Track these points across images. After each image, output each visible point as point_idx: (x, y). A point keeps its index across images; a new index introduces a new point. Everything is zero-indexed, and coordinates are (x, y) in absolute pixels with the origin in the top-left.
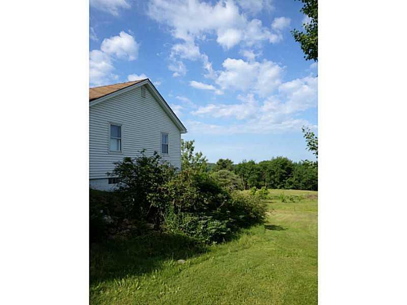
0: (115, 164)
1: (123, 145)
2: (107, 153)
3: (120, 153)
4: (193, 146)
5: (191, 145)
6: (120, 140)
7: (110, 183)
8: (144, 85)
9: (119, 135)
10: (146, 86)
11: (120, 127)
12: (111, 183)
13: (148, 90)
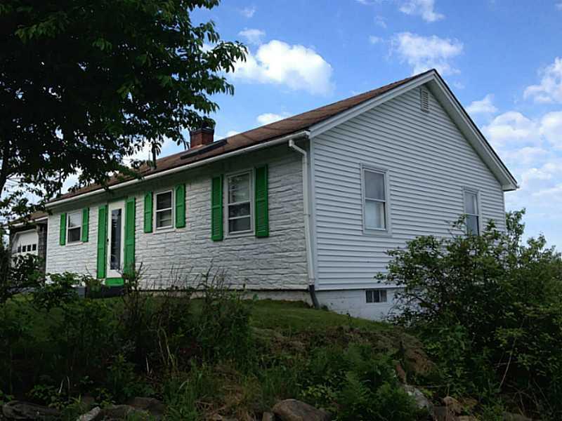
0: (391, 253)
1: (389, 216)
2: (360, 233)
3: (384, 234)
4: (520, 222)
5: (516, 221)
6: (384, 203)
7: (369, 300)
8: (425, 85)
9: (381, 194)
10: (427, 85)
11: (381, 176)
12: (371, 302)
13: (434, 95)
